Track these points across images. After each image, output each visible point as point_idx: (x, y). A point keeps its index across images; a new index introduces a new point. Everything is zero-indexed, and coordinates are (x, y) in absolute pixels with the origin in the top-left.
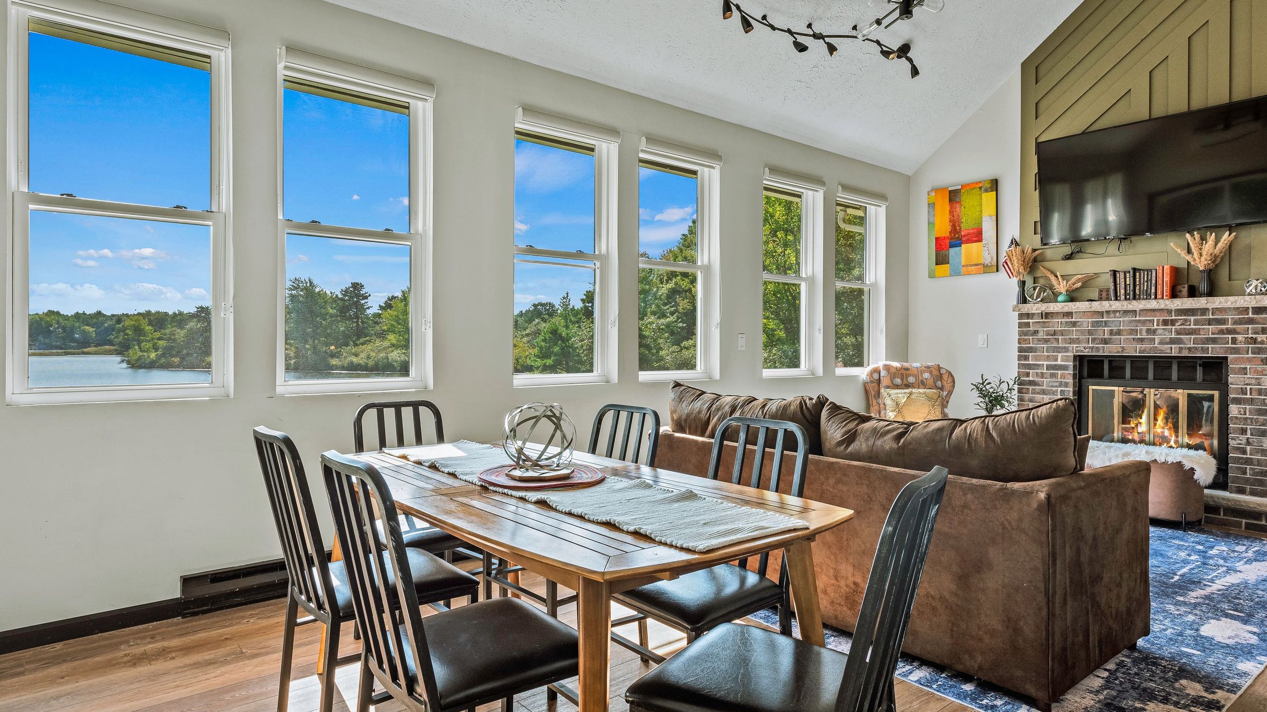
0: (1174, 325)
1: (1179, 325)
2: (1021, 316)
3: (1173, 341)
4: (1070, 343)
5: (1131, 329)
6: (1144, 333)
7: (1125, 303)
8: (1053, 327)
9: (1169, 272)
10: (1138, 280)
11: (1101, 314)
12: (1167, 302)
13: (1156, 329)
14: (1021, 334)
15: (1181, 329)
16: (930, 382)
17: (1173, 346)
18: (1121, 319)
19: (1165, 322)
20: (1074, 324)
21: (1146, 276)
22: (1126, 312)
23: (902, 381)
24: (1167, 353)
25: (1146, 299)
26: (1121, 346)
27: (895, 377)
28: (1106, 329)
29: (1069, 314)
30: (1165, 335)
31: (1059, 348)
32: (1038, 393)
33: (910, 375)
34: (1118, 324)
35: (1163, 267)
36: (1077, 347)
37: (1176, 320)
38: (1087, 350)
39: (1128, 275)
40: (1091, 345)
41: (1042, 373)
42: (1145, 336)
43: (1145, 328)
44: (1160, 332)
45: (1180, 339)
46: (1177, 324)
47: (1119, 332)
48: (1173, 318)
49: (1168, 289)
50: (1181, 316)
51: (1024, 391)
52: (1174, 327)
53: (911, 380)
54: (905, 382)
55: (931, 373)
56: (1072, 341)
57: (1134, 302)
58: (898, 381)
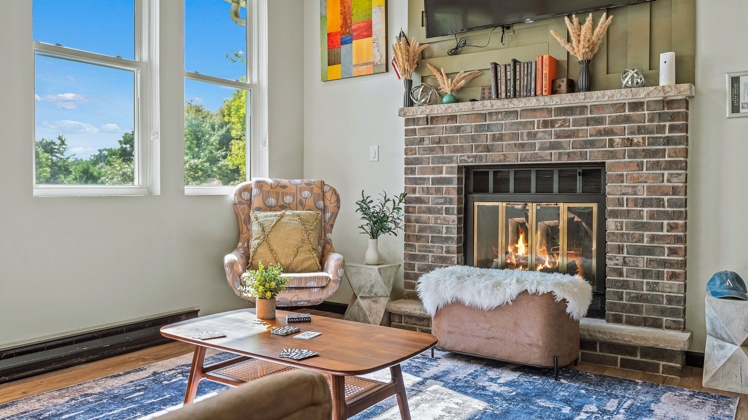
0: (553, 126)
2: (408, 122)
3: (553, 146)
4: (454, 152)
5: (513, 133)
7: (506, 102)
8: (438, 133)
9: (547, 63)
10: (518, 73)
12: (547, 99)
13: (537, 132)
14: (408, 142)
15: (560, 131)
16: (310, 202)
17: (553, 152)
18: (503, 122)
19: (546, 124)
20: (458, 129)
21: (526, 69)
22: (508, 113)
23: (277, 202)
24: (547, 160)
25: (527, 96)
26: (504, 153)
27: (268, 197)
28: (488, 133)
29: (453, 118)
33: (287, 194)
34: (500, 128)
35: (542, 57)
36: (461, 156)
37: (555, 121)
39: (508, 67)
42: (525, 140)
44: (540, 135)
45: (560, 143)
46: (557, 126)
48: (553, 118)
49: (547, 83)
50: (561, 115)
51: (411, 210)
52: (553, 129)
53: (288, 199)
54: (281, 203)
55: (311, 191)
56: (456, 150)
57: (515, 101)
58: (272, 201)
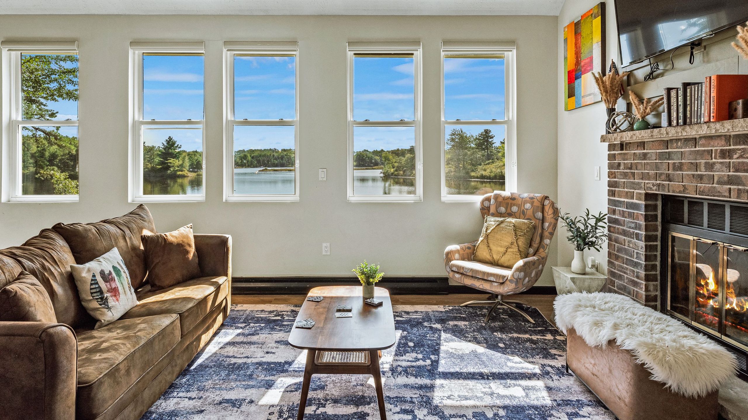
0: (731, 157)
1: (738, 158)
2: (611, 147)
3: (731, 181)
4: (642, 179)
5: (692, 163)
6: (703, 168)
7: (679, 129)
8: (630, 159)
9: (715, 84)
10: (688, 98)
11: (666, 143)
13: (714, 163)
14: (610, 166)
15: (739, 163)
17: (732, 187)
18: (683, 150)
19: (724, 154)
20: (645, 156)
21: (696, 92)
23: (506, 210)
24: (725, 196)
25: (697, 124)
26: (684, 184)
27: (500, 206)
28: (670, 161)
29: (642, 144)
30: (723, 171)
31: (633, 183)
32: (621, 234)
33: (514, 205)
34: (680, 156)
35: (710, 77)
36: (647, 183)
37: (734, 151)
38: (655, 187)
40: (658, 182)
41: (623, 211)
42: (702, 172)
43: (703, 161)
44: (718, 166)
45: (738, 177)
46: (735, 156)
47: (680, 167)
50: (740, 144)
51: (612, 229)
52: (732, 161)
53: (515, 209)
54: (509, 211)
56: (643, 176)
58: (503, 209)
